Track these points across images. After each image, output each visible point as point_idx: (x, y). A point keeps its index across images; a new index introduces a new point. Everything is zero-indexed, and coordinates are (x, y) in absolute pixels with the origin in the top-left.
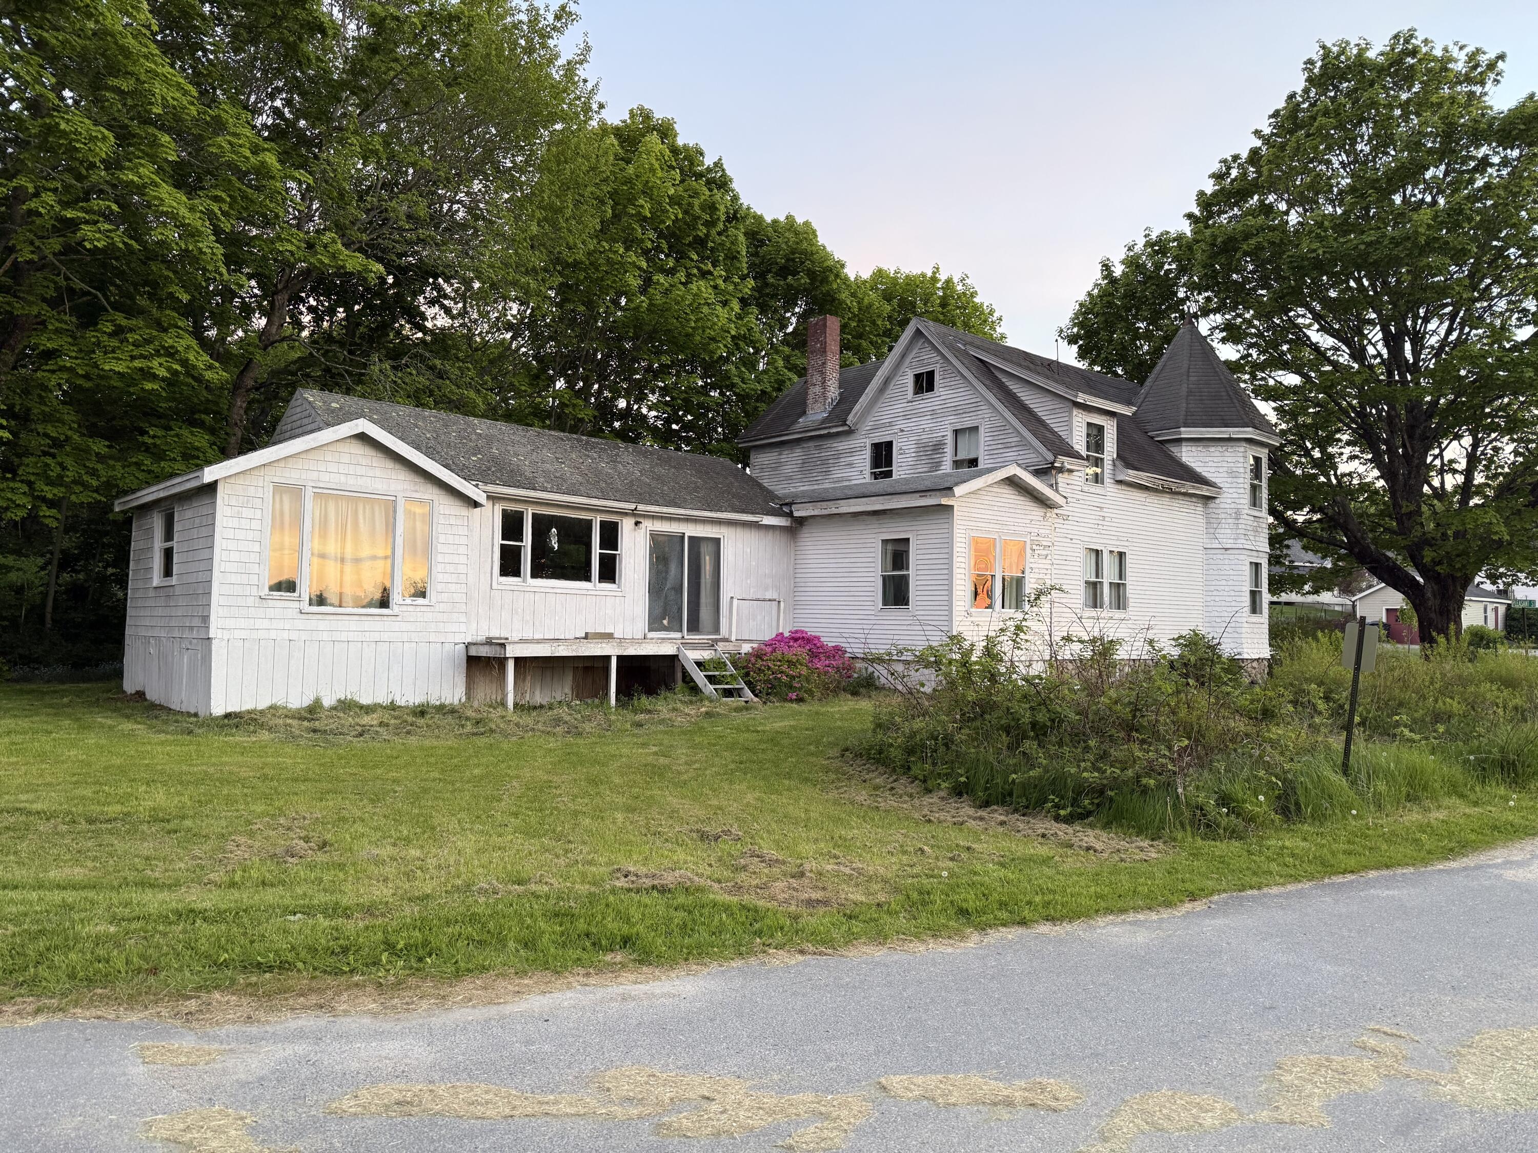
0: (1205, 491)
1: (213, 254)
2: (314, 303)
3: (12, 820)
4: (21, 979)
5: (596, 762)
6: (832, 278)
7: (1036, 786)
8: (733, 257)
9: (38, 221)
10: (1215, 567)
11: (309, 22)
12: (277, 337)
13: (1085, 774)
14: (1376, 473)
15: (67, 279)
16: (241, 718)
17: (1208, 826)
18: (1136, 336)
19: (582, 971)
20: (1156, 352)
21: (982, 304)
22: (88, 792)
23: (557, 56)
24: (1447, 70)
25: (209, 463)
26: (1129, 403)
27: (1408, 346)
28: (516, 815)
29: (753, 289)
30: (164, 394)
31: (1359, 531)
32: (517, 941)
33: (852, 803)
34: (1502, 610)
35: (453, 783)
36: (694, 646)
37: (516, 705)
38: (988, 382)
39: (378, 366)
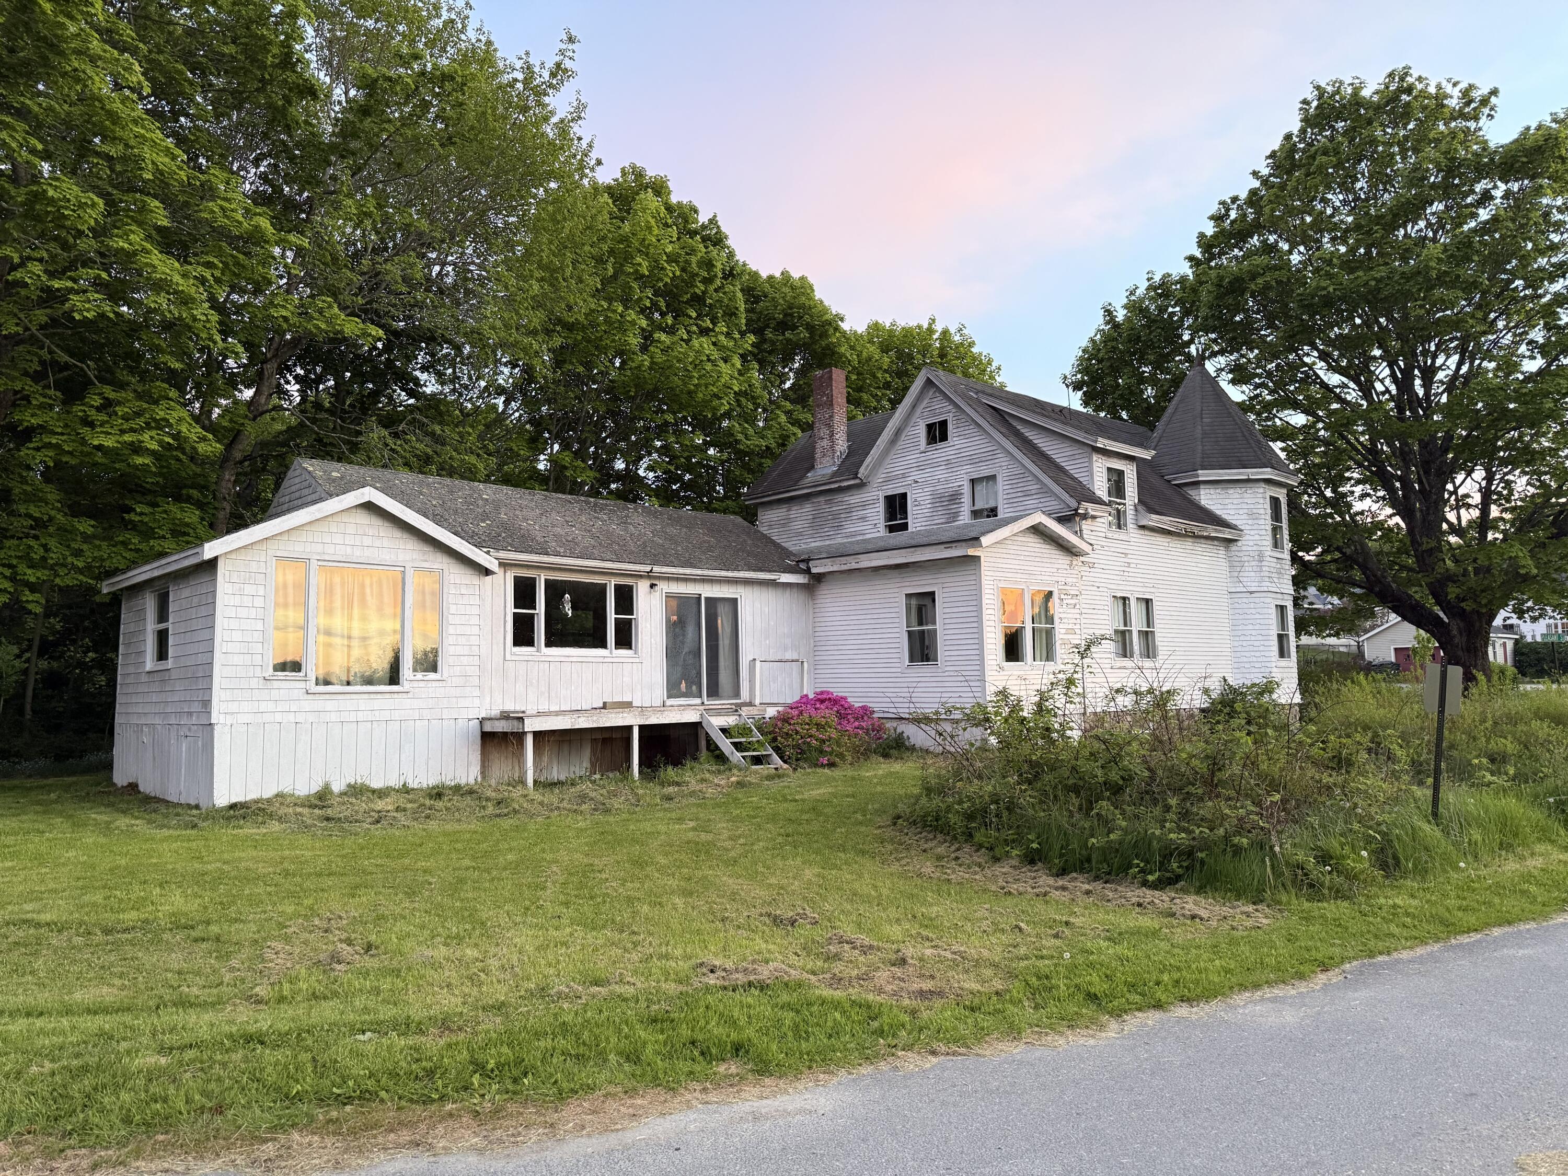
0: (1227, 534)
1: (208, 321)
2: (302, 372)
3: (21, 933)
4: (69, 1127)
5: (635, 841)
6: (831, 331)
7: (1117, 851)
8: (731, 314)
9: (23, 292)
10: (1240, 611)
11: (298, 85)
12: (265, 408)
13: (1172, 836)
14: (1389, 511)
15: (51, 352)
16: (248, 808)
17: (1312, 886)
18: (1142, 380)
19: (698, 1087)
20: (1164, 396)
21: (981, 354)
22: (98, 898)
23: (553, 113)
24: (1443, 106)
25: (209, 540)
26: (1146, 448)
27: (1418, 382)
28: (566, 904)
29: (752, 345)
30: (154, 469)
31: (1379, 569)
32: (620, 1053)
33: (919, 875)
34: (1510, 645)
35: (488, 871)
36: (719, 712)
37: (535, 782)
38: (1003, 430)
39: (376, 434)
